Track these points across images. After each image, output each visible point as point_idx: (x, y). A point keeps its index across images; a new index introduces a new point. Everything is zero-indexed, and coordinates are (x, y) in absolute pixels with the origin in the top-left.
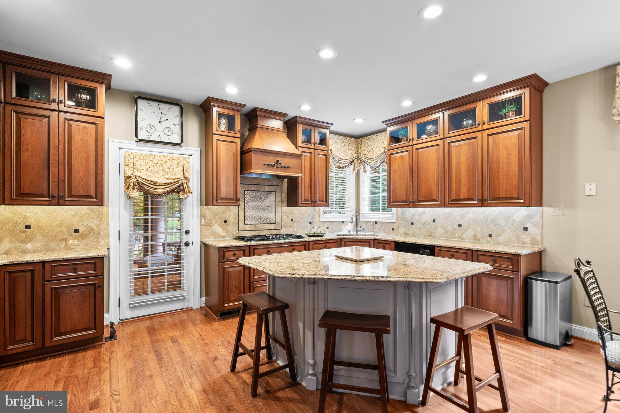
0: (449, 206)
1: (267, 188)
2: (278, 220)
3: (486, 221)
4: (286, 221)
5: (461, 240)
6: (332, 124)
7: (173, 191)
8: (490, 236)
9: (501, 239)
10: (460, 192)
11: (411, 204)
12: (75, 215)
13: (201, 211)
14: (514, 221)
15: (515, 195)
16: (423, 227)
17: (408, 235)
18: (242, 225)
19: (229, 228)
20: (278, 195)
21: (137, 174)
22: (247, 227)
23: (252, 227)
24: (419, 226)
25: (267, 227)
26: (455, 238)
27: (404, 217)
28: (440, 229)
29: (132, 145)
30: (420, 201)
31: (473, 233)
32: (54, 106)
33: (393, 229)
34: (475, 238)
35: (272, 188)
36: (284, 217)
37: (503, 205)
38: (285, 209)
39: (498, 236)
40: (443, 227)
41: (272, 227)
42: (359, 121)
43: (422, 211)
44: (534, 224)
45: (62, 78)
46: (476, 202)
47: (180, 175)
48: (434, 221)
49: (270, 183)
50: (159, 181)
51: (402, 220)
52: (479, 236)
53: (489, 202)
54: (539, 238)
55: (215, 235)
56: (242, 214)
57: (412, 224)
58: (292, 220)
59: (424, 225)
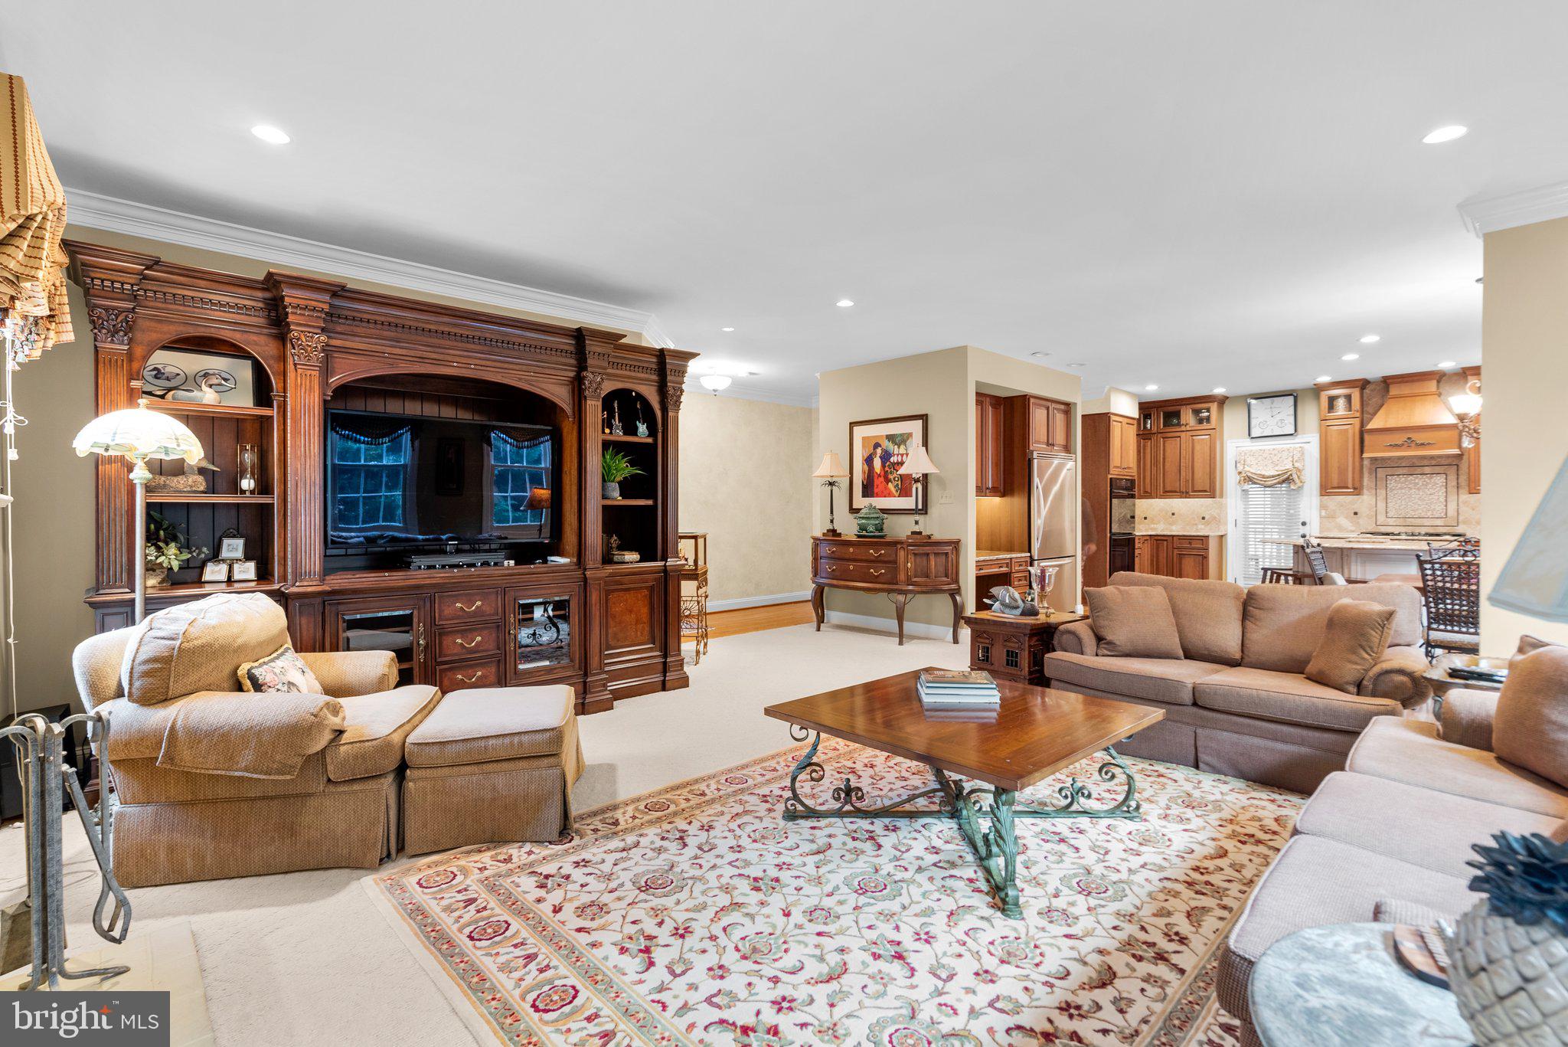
1: (1427, 470)
2: (1452, 512)
7: (1284, 481)
12: (1202, 505)
13: (1321, 501)
18: (1381, 519)
19: (1361, 521)
20: (1452, 477)
21: (1247, 469)
22: (1391, 521)
23: (1402, 522)
29: (1248, 442)
32: (1183, 428)
35: (1437, 469)
36: (1462, 508)
41: (1439, 522)
45: (1188, 407)
47: (1289, 466)
49: (1434, 463)
50: (1267, 474)
55: (1340, 528)
56: (1381, 505)
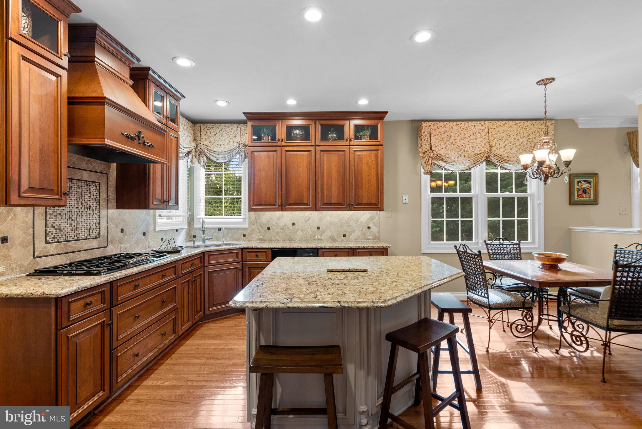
0: (321, 210)
1: (86, 176)
2: (103, 232)
3: (341, 223)
4: (115, 232)
5: (320, 241)
6: (184, 97)
8: (344, 235)
9: (352, 237)
10: (331, 197)
11: (280, 208)
14: (361, 222)
15: (374, 202)
16: (282, 231)
17: (264, 240)
18: (40, 245)
19: (12, 253)
20: (103, 188)
23: (61, 248)
24: (277, 230)
25: (86, 245)
26: (315, 240)
27: (258, 221)
28: (299, 233)
30: (290, 205)
31: (330, 234)
33: (244, 236)
34: (332, 238)
35: (93, 177)
36: (111, 226)
37: (365, 209)
38: (113, 212)
39: (350, 235)
40: (302, 231)
41: (94, 244)
42: (222, 104)
43: (280, 215)
44: (375, 224)
46: (344, 207)
48: (293, 224)
49: (90, 167)
51: (255, 225)
52: (335, 237)
53: (355, 207)
54: (377, 235)
56: (40, 223)
57: (269, 228)
58: (122, 231)
59: (282, 229)
